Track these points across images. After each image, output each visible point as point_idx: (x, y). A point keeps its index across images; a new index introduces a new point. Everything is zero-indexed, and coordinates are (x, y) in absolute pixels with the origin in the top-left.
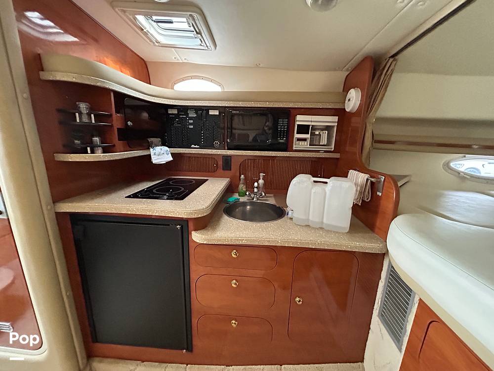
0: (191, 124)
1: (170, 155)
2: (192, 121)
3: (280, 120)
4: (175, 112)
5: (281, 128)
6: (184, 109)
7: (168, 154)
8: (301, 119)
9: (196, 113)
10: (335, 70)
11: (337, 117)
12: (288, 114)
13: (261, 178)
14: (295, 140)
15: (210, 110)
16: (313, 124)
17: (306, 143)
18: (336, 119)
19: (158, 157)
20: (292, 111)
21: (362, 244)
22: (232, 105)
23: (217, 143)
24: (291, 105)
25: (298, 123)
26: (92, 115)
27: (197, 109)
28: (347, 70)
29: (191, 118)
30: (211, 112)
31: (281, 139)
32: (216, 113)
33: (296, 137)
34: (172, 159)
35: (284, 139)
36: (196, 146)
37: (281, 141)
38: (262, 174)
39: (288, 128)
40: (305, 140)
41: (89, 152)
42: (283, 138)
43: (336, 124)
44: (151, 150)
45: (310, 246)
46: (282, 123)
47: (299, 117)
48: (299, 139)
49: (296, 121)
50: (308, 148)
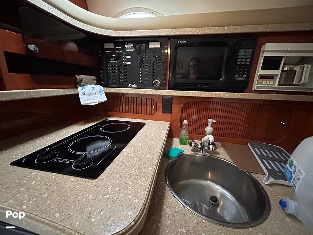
0: (128, 60)
1: (104, 95)
2: (129, 57)
4: (112, 46)
7: (101, 94)
8: (271, 49)
9: (134, 46)
12: (253, 41)
13: (210, 124)
14: (257, 77)
20: (259, 38)
22: (178, 34)
24: (260, 29)
29: (129, 53)
31: (239, 77)
32: (158, 45)
34: (106, 100)
36: (134, 86)
38: (210, 120)
44: (80, 88)
48: (262, 77)
49: (263, 52)
50: (276, 88)
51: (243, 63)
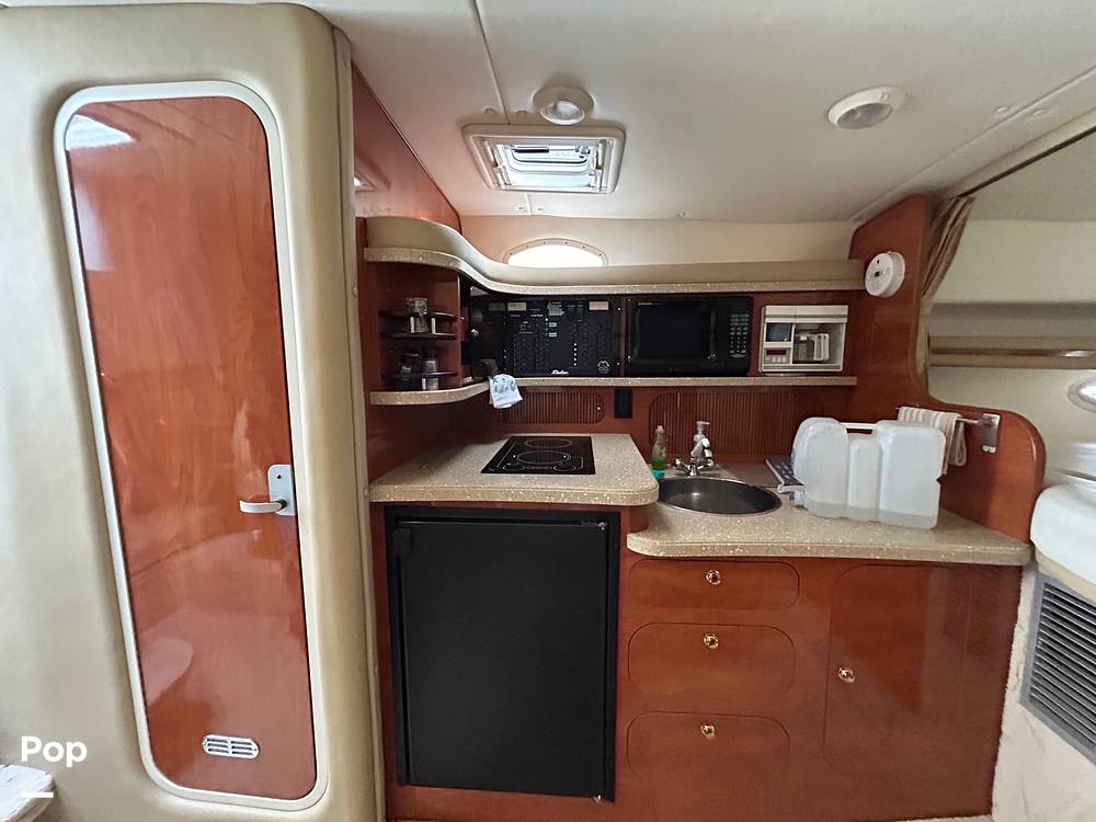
0: (552, 330)
1: (517, 390)
2: (555, 325)
3: (733, 316)
4: (523, 307)
5: (736, 331)
6: (539, 303)
7: (513, 389)
8: (774, 313)
9: (564, 308)
10: (835, 218)
11: (846, 307)
12: (749, 304)
14: (762, 353)
15: (591, 303)
16: (798, 321)
17: (784, 359)
18: (843, 310)
19: (502, 395)
20: (756, 298)
21: (978, 549)
22: (638, 291)
23: (604, 365)
24: (756, 288)
25: (768, 320)
26: (433, 320)
27: (564, 300)
28: (860, 218)
29: (553, 319)
30: (594, 306)
31: (736, 353)
32: (604, 306)
33: (765, 346)
34: (520, 398)
35: (744, 351)
36: (562, 372)
37: (736, 356)
38: (700, 423)
39: (750, 331)
40: (782, 352)
41: (424, 387)
42: (741, 350)
43: (845, 320)
44: (491, 381)
45: (872, 556)
46: (738, 321)
47: (770, 310)
48: (771, 352)
49: (765, 317)
50: (790, 367)
51: (739, 334)
